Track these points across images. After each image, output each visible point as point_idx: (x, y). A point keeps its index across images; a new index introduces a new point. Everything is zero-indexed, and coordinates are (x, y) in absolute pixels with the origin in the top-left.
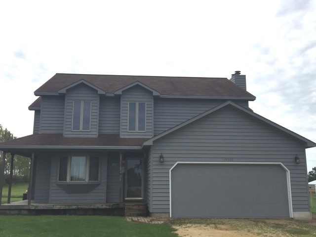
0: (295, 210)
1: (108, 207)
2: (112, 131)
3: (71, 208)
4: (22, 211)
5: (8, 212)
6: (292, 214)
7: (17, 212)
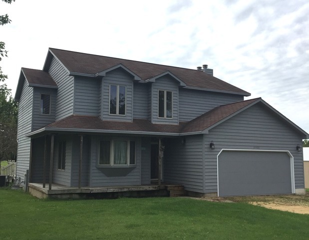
0: (297, 187)
1: (154, 189)
2: (140, 117)
3: (123, 191)
4: (73, 195)
5: (59, 196)
6: (295, 191)
7: (68, 196)
